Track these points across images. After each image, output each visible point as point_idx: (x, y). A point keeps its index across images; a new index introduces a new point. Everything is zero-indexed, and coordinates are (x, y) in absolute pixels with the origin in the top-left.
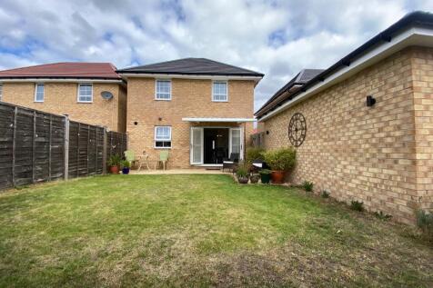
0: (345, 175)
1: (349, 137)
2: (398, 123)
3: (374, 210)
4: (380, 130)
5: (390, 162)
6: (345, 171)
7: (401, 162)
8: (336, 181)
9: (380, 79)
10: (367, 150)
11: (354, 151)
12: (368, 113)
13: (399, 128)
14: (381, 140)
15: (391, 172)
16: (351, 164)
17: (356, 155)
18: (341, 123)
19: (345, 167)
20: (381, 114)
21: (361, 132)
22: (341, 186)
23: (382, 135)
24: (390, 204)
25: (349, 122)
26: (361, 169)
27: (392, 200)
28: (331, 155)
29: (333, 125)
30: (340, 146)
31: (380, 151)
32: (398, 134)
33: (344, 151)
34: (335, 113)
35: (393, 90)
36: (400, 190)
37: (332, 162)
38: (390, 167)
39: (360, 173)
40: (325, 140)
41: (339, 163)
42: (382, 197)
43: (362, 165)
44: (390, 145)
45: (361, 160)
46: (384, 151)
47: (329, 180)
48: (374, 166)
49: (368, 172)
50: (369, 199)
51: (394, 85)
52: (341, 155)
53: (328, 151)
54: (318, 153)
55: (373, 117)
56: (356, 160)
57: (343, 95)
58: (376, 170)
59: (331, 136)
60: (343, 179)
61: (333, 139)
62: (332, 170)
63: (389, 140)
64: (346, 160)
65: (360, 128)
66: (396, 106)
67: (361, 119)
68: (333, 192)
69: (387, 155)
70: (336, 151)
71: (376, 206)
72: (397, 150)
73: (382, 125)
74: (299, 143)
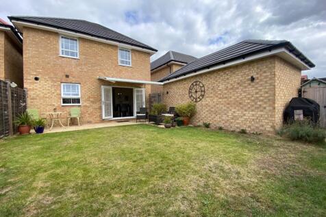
0: (234, 116)
1: (238, 97)
2: (266, 90)
3: (252, 132)
4: (257, 93)
5: (262, 109)
6: (235, 114)
7: (267, 108)
8: (228, 120)
9: (258, 68)
10: (249, 103)
11: (240, 103)
12: (250, 85)
13: (267, 93)
14: (257, 98)
15: (262, 113)
16: (238, 110)
17: (241, 106)
18: (232, 89)
19: (234, 112)
20: (257, 86)
21: (245, 94)
22: (232, 123)
23: (258, 96)
24: (261, 128)
25: (238, 88)
26: (245, 112)
27: (263, 126)
28: (225, 106)
29: (226, 89)
30: (231, 101)
31: (256, 104)
32: (266, 95)
33: (234, 104)
34: (228, 83)
35: (265, 74)
36: (266, 121)
37: (225, 110)
38: (262, 111)
39: (244, 115)
40: (220, 98)
41: (231, 110)
42: (257, 125)
43: (246, 111)
44: (262, 100)
45: (245, 108)
46: (259, 103)
47: (223, 120)
48: (252, 111)
49: (249, 114)
50: (249, 127)
51: (265, 72)
52: (231, 106)
53: (222, 104)
54: (215, 106)
55: (253, 86)
56: (242, 108)
57: (234, 74)
58: (254, 113)
59: (225, 96)
60: (233, 119)
61: (226, 98)
62: (225, 114)
63: (261, 98)
64: (235, 108)
65: (245, 92)
66: (266, 82)
67: (246, 87)
68: (226, 126)
69: (260, 105)
70: (229, 104)
71: (254, 130)
72: (265, 103)
73: (257, 91)
74: (198, 100)
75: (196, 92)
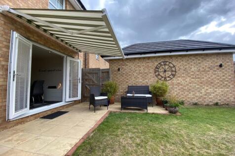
0: (207, 93)
1: (209, 78)
2: (230, 74)
3: (222, 103)
4: (223, 76)
5: (228, 86)
6: (208, 91)
7: (231, 86)
8: (201, 96)
9: (223, 59)
10: (218, 83)
11: (212, 83)
12: (218, 69)
13: (230, 76)
14: (224, 79)
15: (228, 89)
16: (210, 88)
17: (213, 84)
18: (204, 71)
19: (207, 90)
20: (223, 71)
21: (215, 76)
22: (205, 98)
24: (227, 100)
25: (209, 71)
26: (216, 90)
27: (228, 98)
28: (198, 85)
29: (198, 71)
30: (203, 81)
31: (223, 83)
32: (230, 77)
33: (206, 83)
34: (200, 66)
35: (228, 64)
36: (231, 95)
37: (198, 88)
38: (227, 88)
39: (216, 91)
40: (193, 78)
41: (204, 88)
42: (225, 98)
43: (216, 88)
44: (227, 81)
45: (215, 86)
46: (225, 83)
47: (197, 97)
48: (221, 88)
49: (219, 91)
50: (220, 100)
51: (228, 62)
52: (204, 85)
53: (195, 83)
54: (187, 85)
55: (221, 71)
56: (213, 86)
57: (205, 60)
58: (222, 89)
59: (197, 77)
60: (206, 95)
61: (199, 78)
62: (199, 91)
63: (227, 79)
64: (207, 86)
65: (215, 74)
66: (229, 69)
67: (215, 71)
68: (200, 101)
69: (226, 84)
70: (202, 83)
71: (223, 102)
72: (230, 83)
73: (224, 74)
74: (168, 79)
75: (165, 71)
